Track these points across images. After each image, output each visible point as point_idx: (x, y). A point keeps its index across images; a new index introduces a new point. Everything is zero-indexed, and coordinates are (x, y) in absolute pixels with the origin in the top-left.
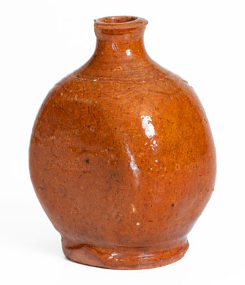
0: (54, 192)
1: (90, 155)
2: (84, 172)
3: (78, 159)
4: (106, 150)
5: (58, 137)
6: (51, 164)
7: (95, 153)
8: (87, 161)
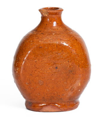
0: (36, 84)
1: (58, 65)
2: (55, 73)
3: (51, 67)
4: (67, 62)
5: (39, 60)
6: (35, 72)
7: (61, 64)
8: (57, 68)
